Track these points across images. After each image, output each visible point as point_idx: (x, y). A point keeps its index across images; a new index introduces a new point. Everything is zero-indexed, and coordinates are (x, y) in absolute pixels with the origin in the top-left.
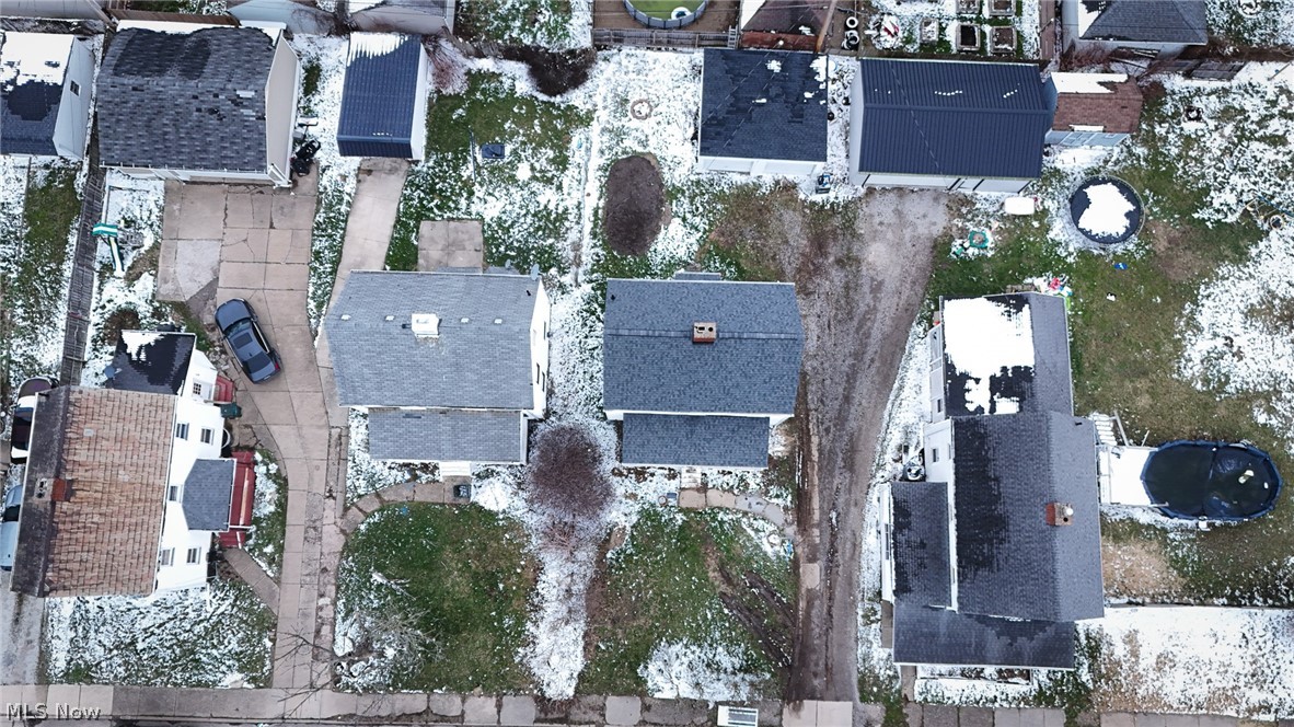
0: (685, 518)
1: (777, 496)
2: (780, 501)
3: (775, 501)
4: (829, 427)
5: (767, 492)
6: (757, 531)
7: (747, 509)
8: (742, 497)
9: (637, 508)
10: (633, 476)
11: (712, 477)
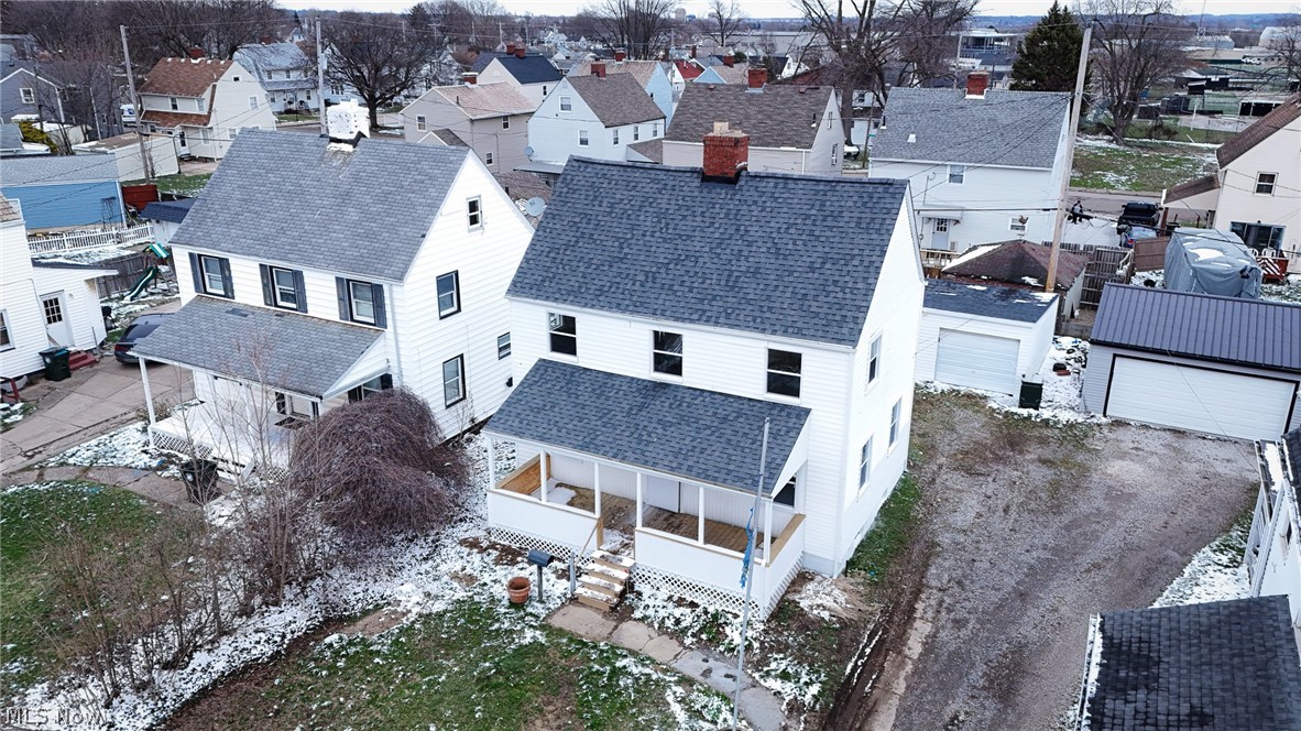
0: (543, 640)
1: (785, 676)
2: (788, 689)
3: (776, 685)
4: (967, 621)
5: (764, 661)
6: (696, 714)
7: (696, 675)
8: (698, 656)
9: (461, 595)
10: (495, 553)
11: (651, 602)
